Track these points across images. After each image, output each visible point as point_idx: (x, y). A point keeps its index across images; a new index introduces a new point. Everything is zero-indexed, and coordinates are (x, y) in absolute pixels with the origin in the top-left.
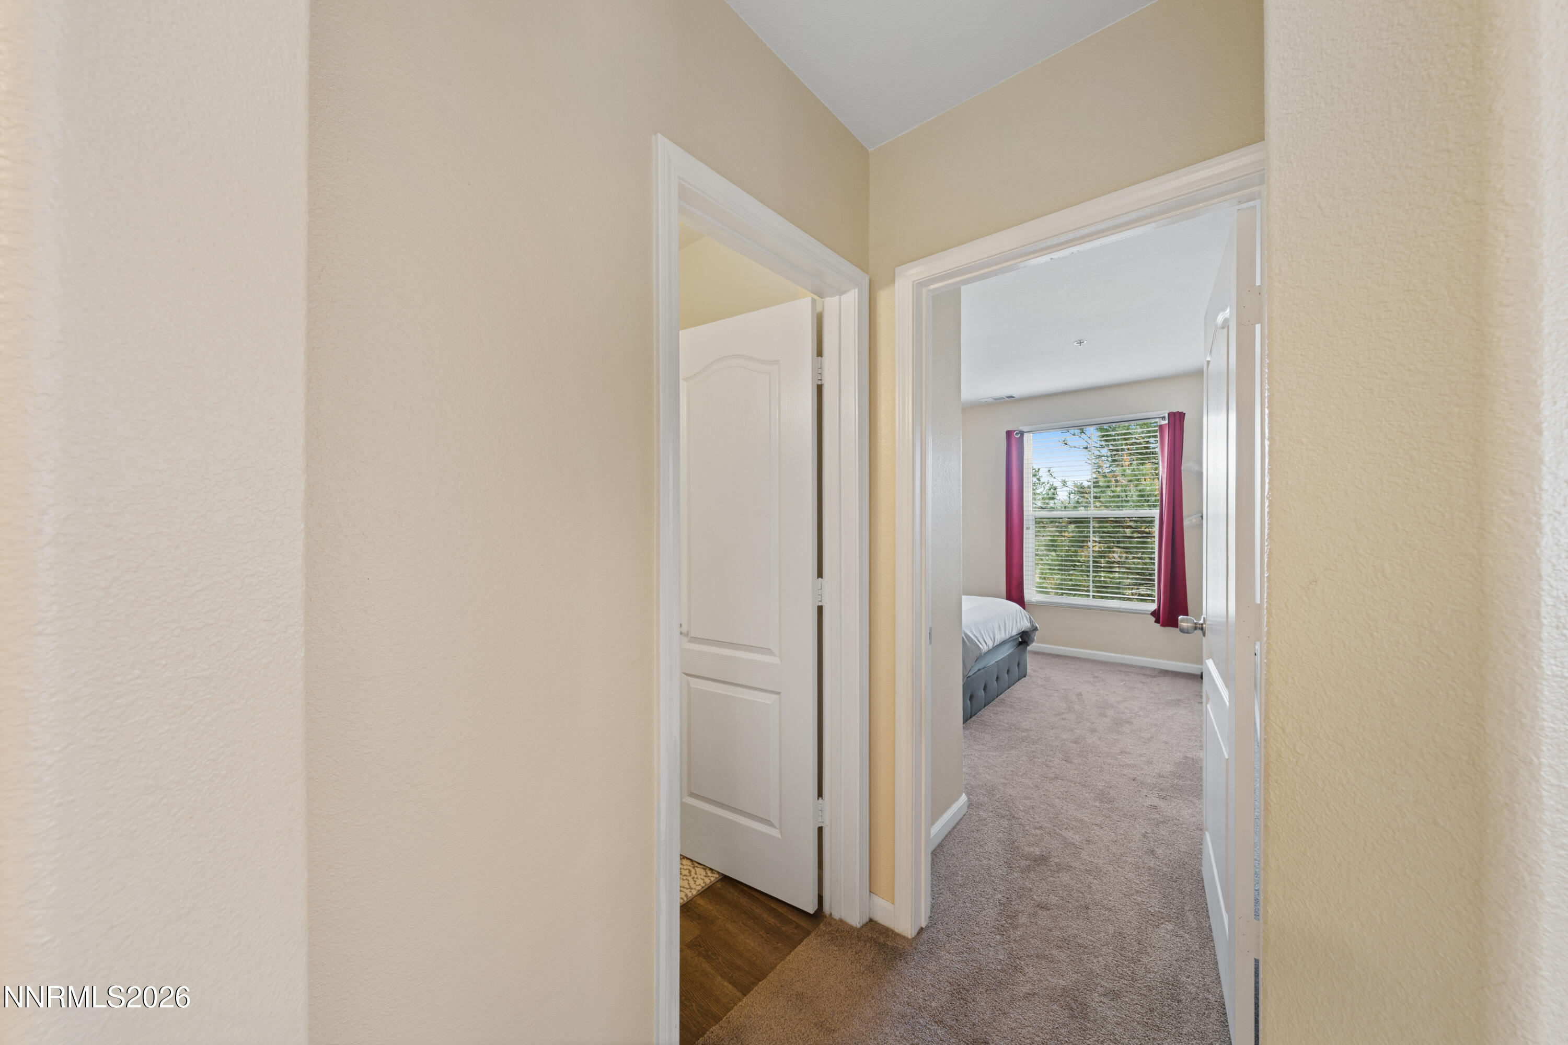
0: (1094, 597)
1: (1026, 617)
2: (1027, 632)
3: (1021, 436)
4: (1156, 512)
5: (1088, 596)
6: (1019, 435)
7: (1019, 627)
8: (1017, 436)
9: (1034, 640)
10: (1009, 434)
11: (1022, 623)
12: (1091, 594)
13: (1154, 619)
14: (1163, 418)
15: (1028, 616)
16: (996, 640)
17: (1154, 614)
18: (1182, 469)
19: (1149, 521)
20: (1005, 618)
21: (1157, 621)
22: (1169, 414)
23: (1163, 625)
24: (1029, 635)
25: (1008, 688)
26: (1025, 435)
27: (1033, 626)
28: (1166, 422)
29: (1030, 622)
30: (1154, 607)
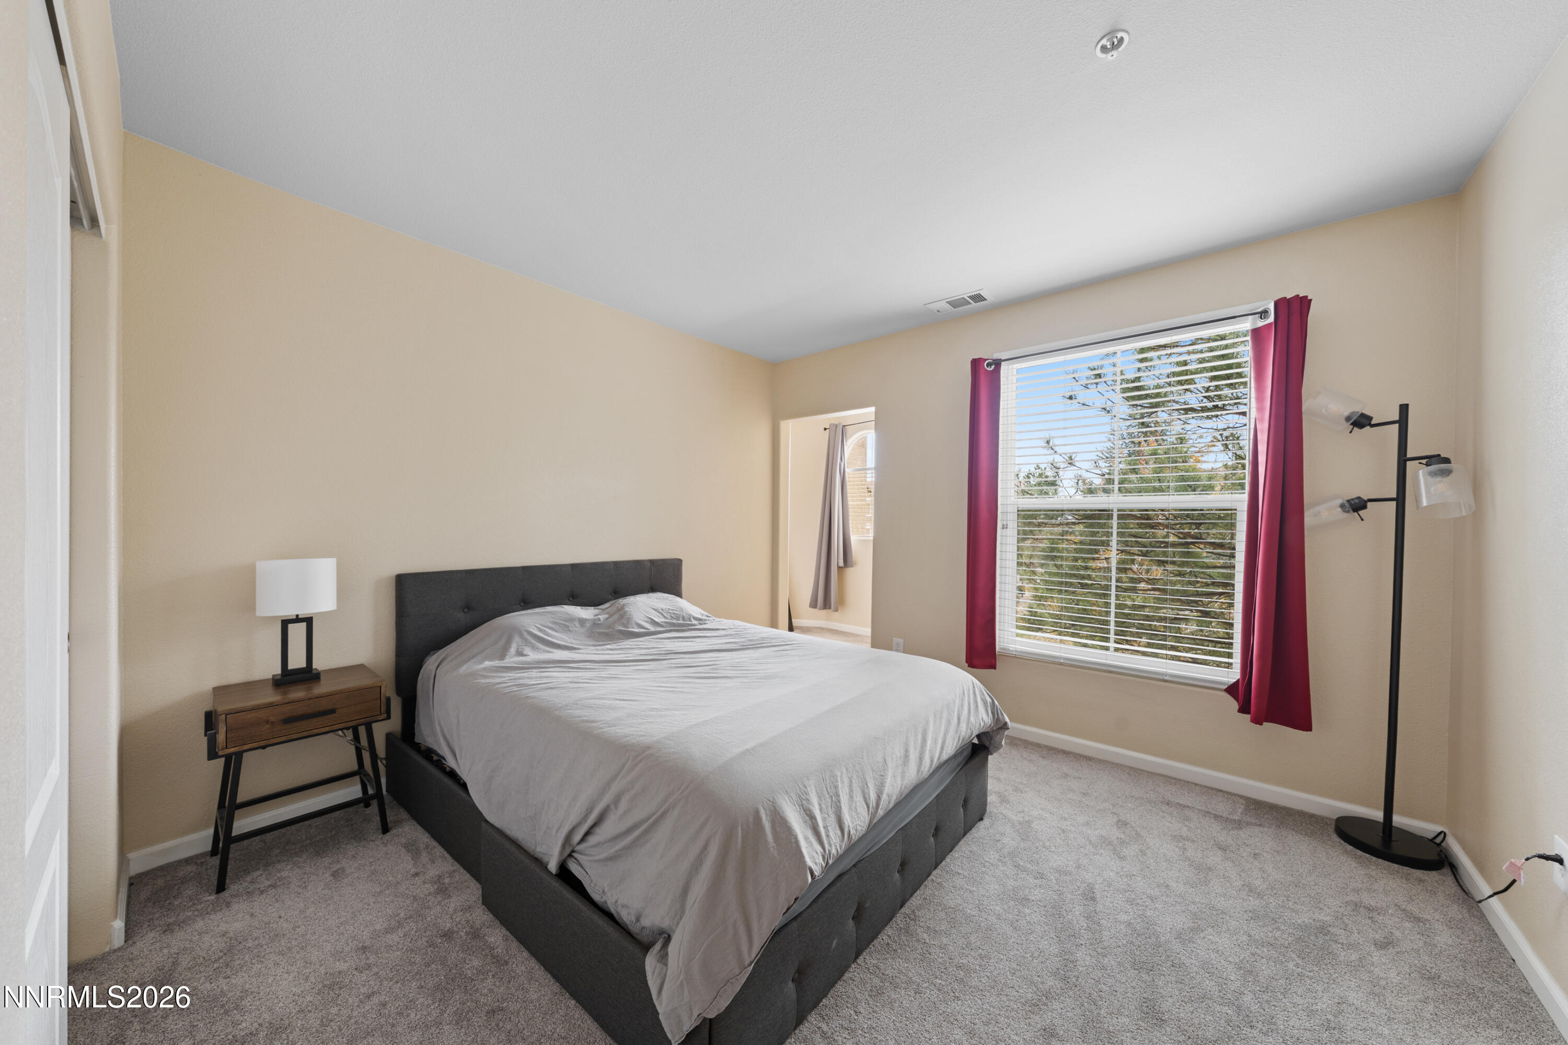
0: (1117, 650)
1: (985, 703)
2: (988, 732)
3: (995, 368)
4: (1240, 501)
5: (1107, 649)
6: (993, 367)
7: (963, 734)
8: (989, 369)
9: (1002, 746)
10: (976, 364)
11: (972, 719)
12: (1112, 645)
13: (1234, 705)
14: (1264, 314)
15: (989, 700)
16: (884, 797)
17: (1232, 690)
18: (1303, 410)
19: (1226, 517)
20: (927, 722)
21: (1244, 709)
22: (1277, 304)
23: (1257, 721)
24: (991, 738)
25: (935, 868)
26: (1004, 366)
27: (997, 719)
28: (1271, 319)
29: (993, 713)
30: (1234, 675)
